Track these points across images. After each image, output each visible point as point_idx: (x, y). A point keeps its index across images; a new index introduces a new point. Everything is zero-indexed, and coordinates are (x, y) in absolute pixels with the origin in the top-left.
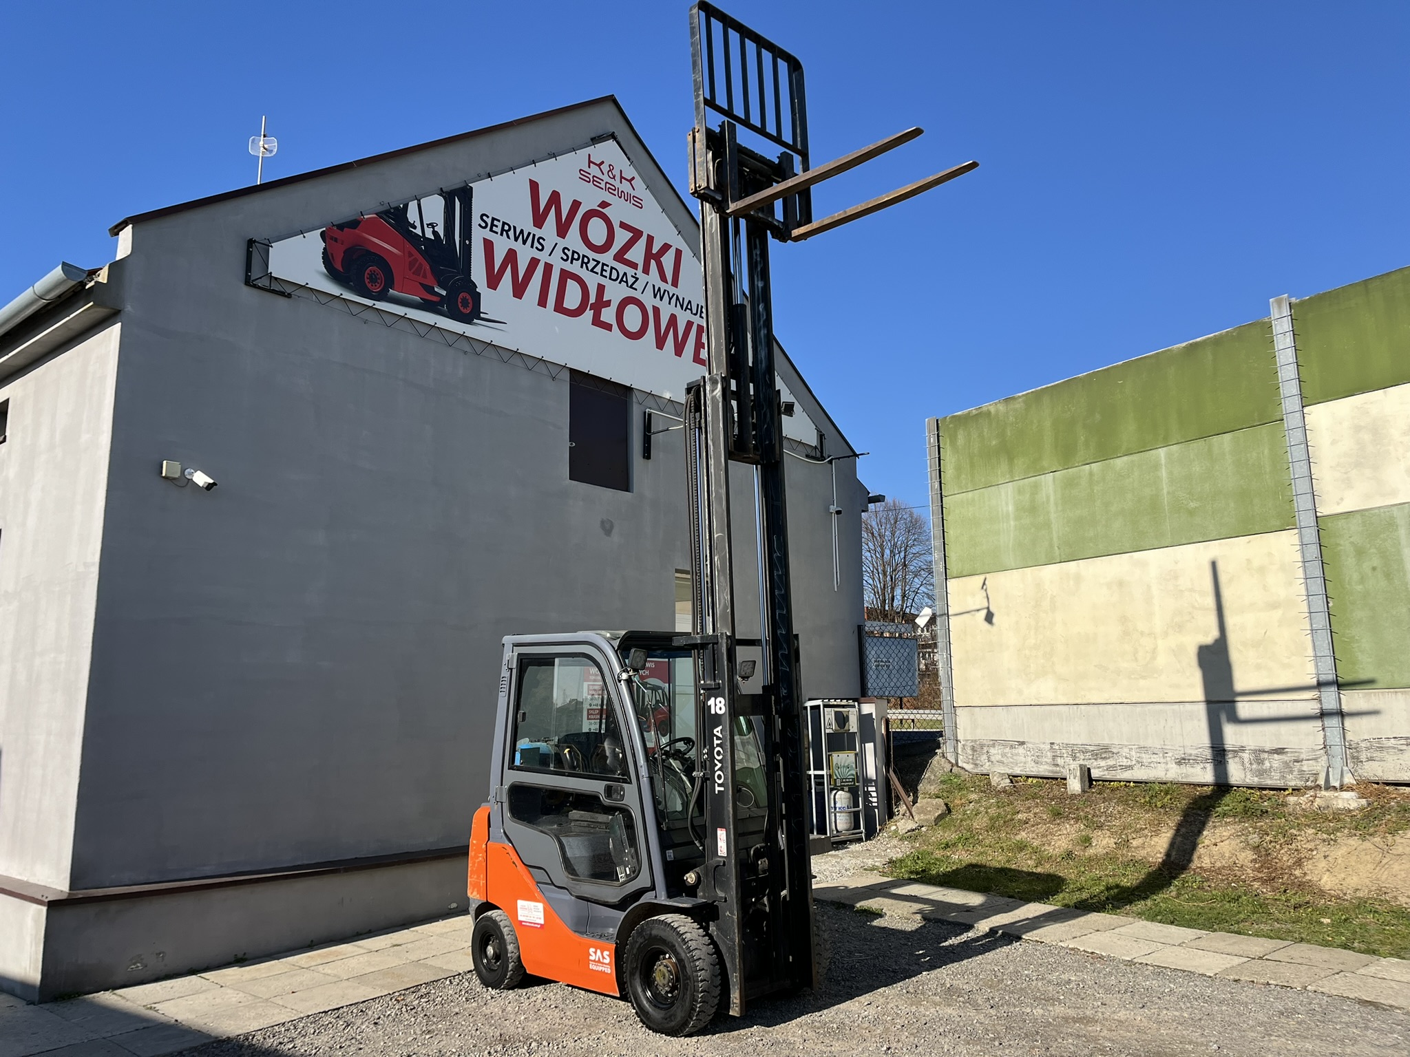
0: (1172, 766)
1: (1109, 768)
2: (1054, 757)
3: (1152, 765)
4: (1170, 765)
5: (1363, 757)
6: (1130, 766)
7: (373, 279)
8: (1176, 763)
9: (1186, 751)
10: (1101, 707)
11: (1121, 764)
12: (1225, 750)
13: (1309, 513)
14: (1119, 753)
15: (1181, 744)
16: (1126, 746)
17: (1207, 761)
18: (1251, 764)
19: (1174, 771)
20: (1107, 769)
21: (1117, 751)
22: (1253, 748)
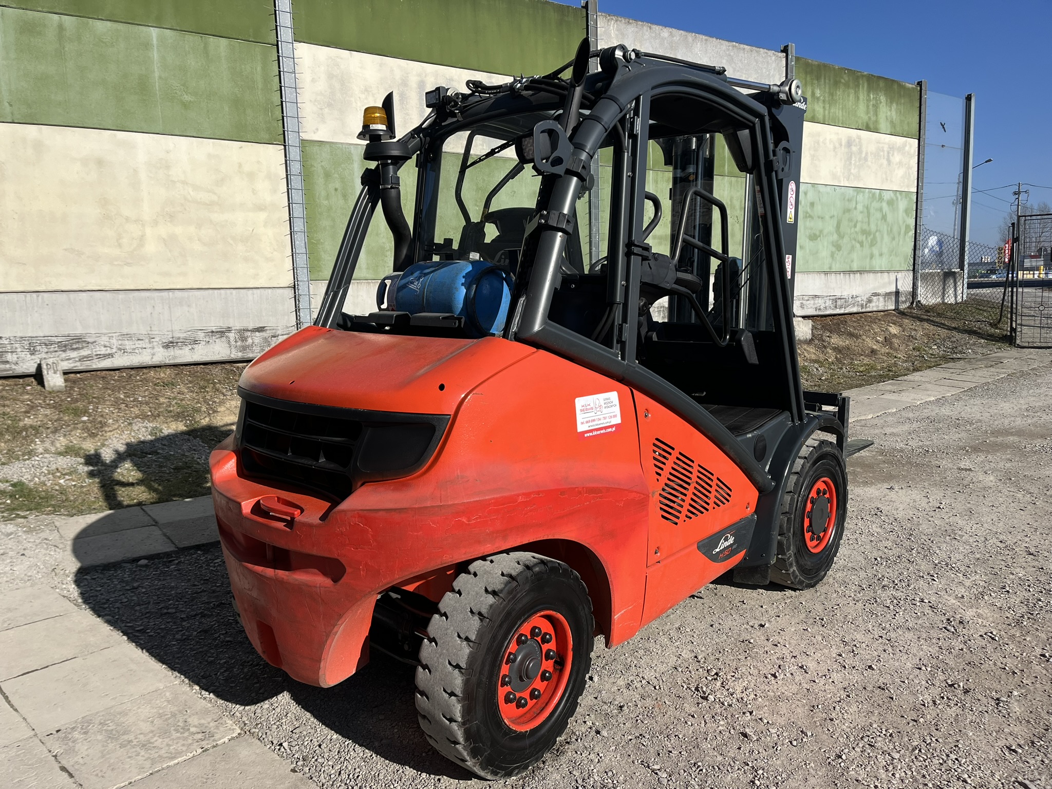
0: (159, 350)
1: (82, 359)
2: (2, 354)
4: (156, 350)
6: (109, 354)
8: (163, 347)
9: (175, 335)
10: (72, 295)
11: (99, 353)
12: (213, 332)
13: (296, 135)
14: (95, 342)
15: (170, 329)
16: (105, 334)
17: (196, 342)
18: (236, 342)
19: (161, 356)
20: (80, 360)
21: (93, 340)
22: (238, 328)
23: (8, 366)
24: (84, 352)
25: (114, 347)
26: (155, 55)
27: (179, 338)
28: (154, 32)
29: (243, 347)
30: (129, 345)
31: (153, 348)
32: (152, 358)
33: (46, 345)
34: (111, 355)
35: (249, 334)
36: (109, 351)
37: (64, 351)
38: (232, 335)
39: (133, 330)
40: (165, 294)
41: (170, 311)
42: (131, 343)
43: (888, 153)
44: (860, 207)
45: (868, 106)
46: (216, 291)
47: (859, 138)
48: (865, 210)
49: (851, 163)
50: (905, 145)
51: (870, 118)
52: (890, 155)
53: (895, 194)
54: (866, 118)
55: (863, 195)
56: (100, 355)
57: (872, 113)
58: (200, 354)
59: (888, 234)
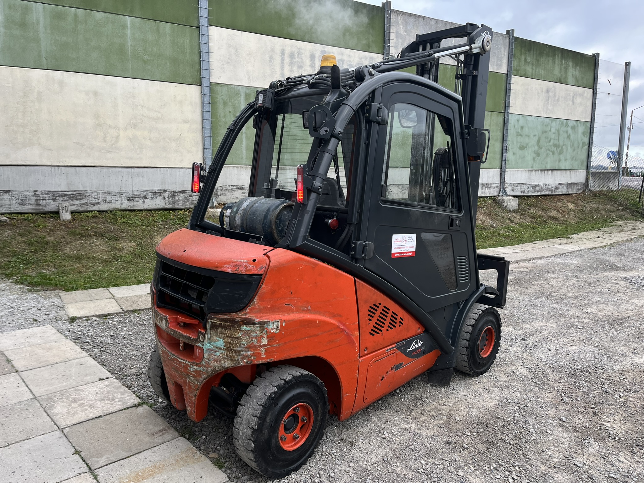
0: (125, 201)
1: (82, 205)
2: (37, 200)
3: (112, 202)
5: (219, 194)
8: (127, 200)
9: (134, 193)
10: (77, 168)
11: (91, 202)
12: (155, 192)
13: (207, 80)
14: (89, 196)
15: (131, 190)
16: (95, 191)
17: (146, 198)
18: (169, 198)
19: (126, 205)
20: (81, 206)
21: (89, 194)
22: (170, 191)
23: (40, 207)
24: (83, 201)
25: (100, 199)
26: (129, 32)
27: (136, 195)
28: (129, 19)
29: (172, 201)
30: (108, 198)
31: (122, 200)
32: (121, 206)
33: (62, 196)
34: (98, 204)
35: (176, 194)
36: (97, 201)
37: (72, 200)
38: (166, 194)
39: (111, 189)
40: (129, 169)
41: (132, 179)
42: (110, 197)
43: (573, 97)
44: (553, 130)
45: (561, 68)
46: (158, 169)
47: (554, 87)
48: (557, 132)
49: (548, 102)
50: (584, 92)
51: (562, 75)
52: (574, 98)
53: (577, 123)
54: (559, 75)
55: (556, 123)
57: (563, 72)
58: (149, 204)
59: (571, 147)
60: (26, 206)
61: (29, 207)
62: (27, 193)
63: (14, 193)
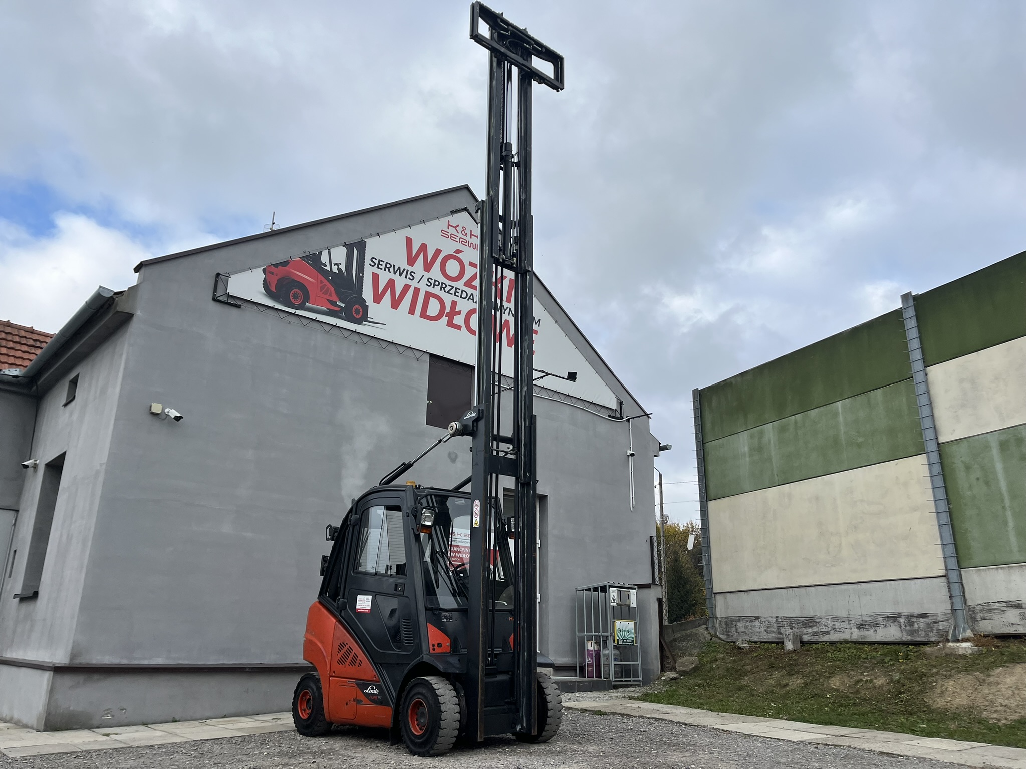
0: (855, 630)
1: (814, 634)
2: (779, 627)
3: (842, 630)
4: (853, 630)
5: (978, 618)
7: (295, 297)
8: (857, 628)
9: (864, 619)
10: (808, 589)
11: (822, 630)
12: (888, 617)
13: (934, 441)
14: (820, 622)
15: (860, 614)
16: (824, 617)
17: (877, 625)
18: (905, 626)
19: (856, 635)
21: (819, 621)
22: (906, 614)
23: (781, 636)
24: (815, 629)
25: (830, 627)
26: (841, 418)
27: (866, 621)
28: (839, 404)
29: (911, 631)
30: (838, 625)
31: (851, 629)
32: (851, 636)
33: (797, 623)
34: (827, 633)
35: (914, 619)
36: (827, 630)
37: (805, 628)
38: (902, 620)
39: (837, 614)
40: (855, 586)
41: (859, 599)
46: (888, 582)
56: (822, 632)
58: (882, 635)
60: (770, 635)
61: (774, 635)
62: (770, 620)
63: (763, 619)
